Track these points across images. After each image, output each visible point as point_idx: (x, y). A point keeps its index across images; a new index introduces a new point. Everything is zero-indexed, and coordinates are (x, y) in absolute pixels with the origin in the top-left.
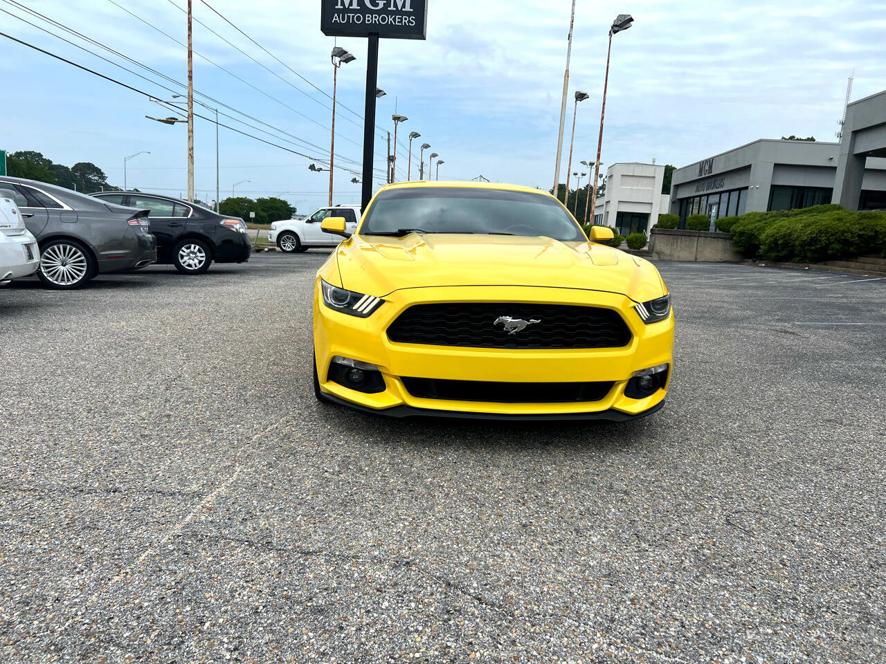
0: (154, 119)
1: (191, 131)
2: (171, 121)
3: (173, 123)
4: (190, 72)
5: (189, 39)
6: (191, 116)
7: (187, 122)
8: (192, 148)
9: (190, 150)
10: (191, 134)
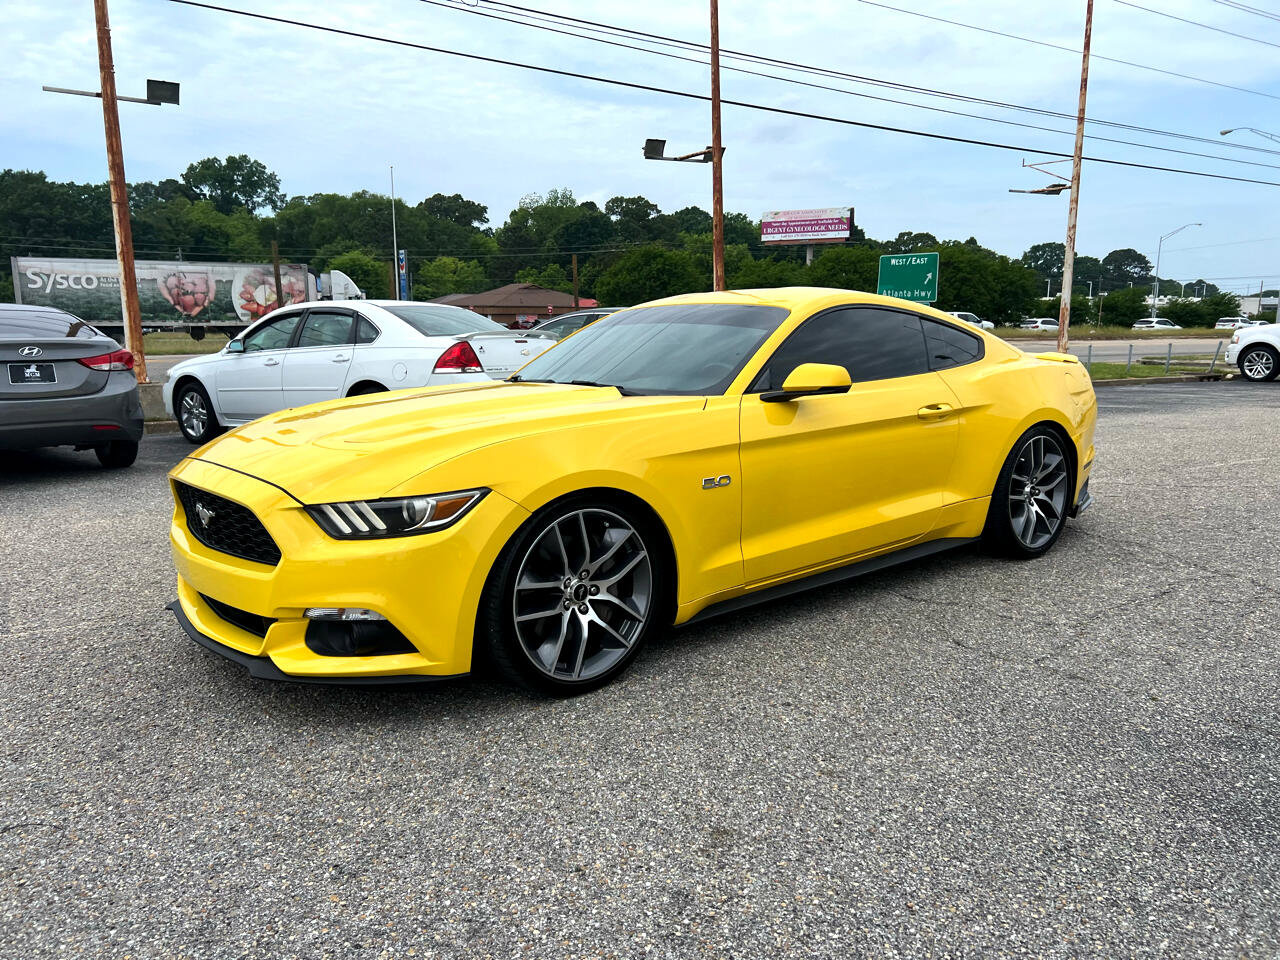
0: (1024, 192)
1: (1075, 201)
2: (1055, 190)
3: (1057, 192)
4: (1082, 111)
5: (1084, 61)
6: (1077, 178)
7: (1070, 188)
8: (1074, 226)
9: (1070, 229)
10: (1074, 205)
